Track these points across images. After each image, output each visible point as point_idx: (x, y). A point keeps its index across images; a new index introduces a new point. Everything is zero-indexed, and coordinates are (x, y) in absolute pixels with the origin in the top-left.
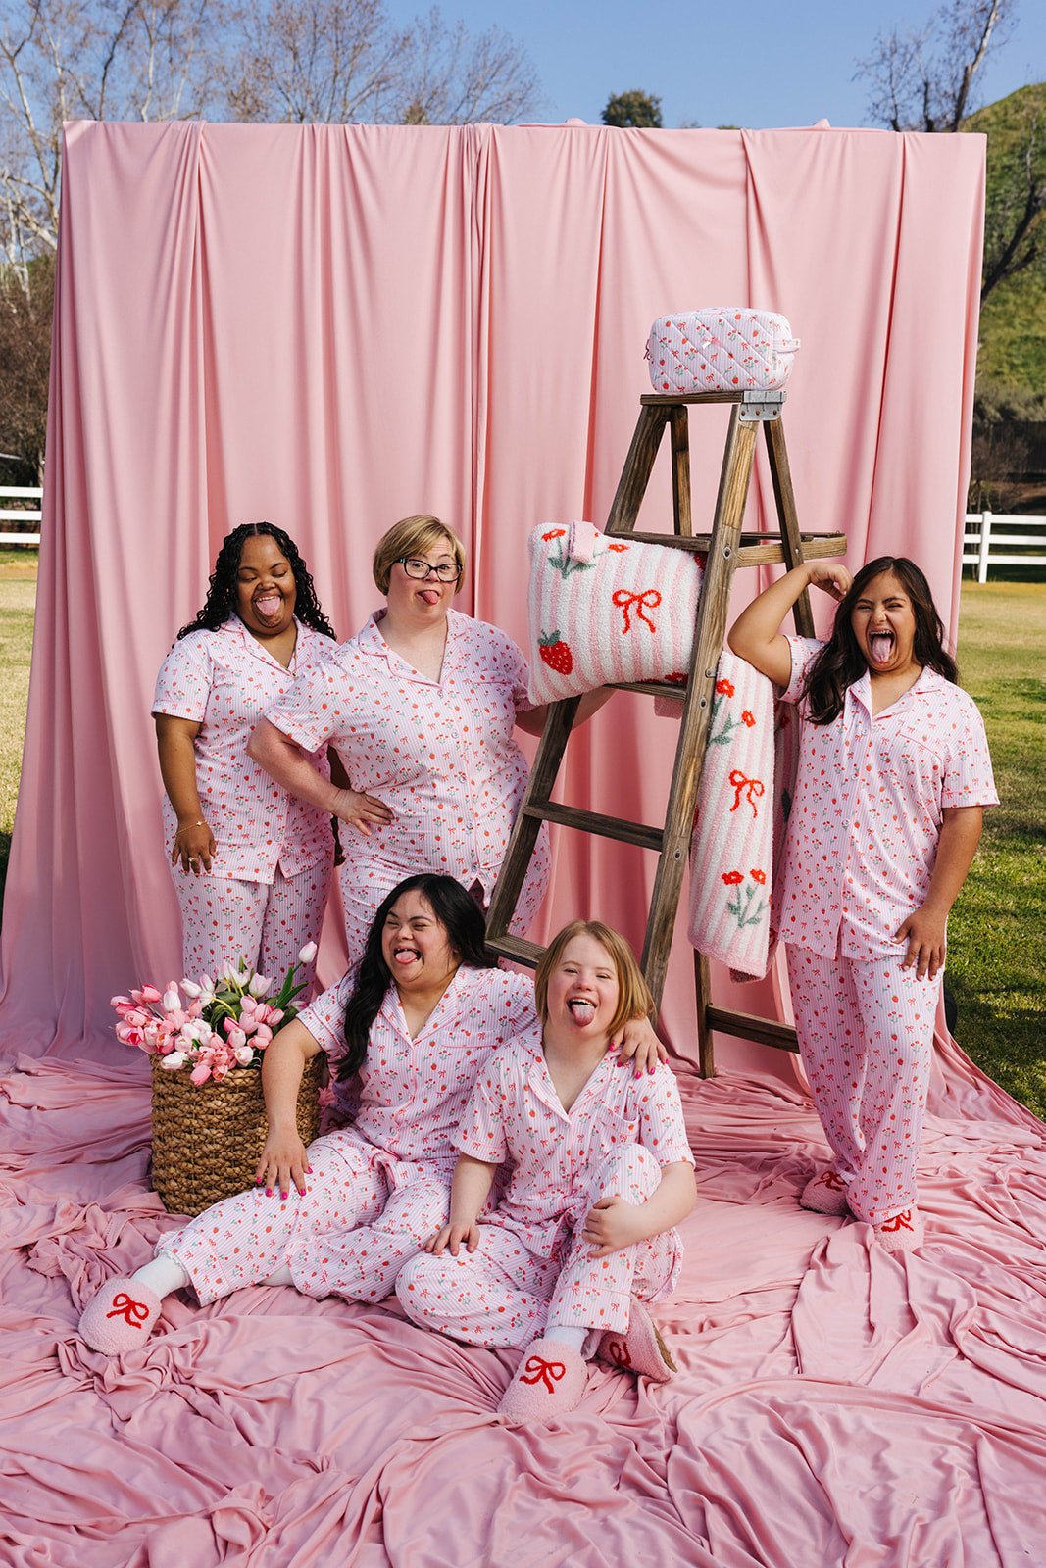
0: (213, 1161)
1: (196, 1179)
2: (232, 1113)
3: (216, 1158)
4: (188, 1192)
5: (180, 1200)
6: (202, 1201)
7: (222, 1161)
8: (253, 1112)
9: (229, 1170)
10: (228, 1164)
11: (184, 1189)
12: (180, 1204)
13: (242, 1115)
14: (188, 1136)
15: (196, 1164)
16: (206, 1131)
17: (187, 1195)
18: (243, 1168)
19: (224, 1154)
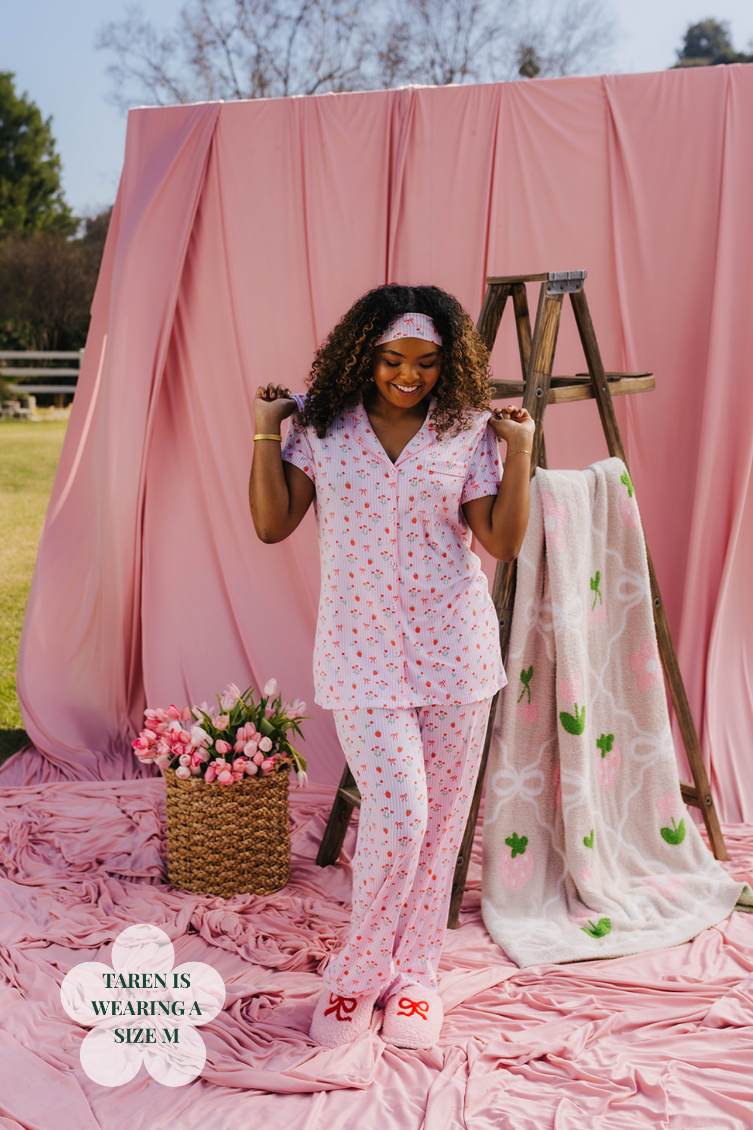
0: (200, 848)
1: (190, 861)
2: (213, 812)
3: (203, 845)
4: (185, 871)
5: (180, 877)
6: (194, 878)
7: (206, 849)
8: (228, 812)
9: (212, 856)
10: (210, 851)
11: (183, 868)
12: (181, 880)
13: (220, 814)
14: (184, 828)
15: (190, 850)
16: (195, 825)
17: (184, 873)
18: (222, 856)
19: (207, 843)
